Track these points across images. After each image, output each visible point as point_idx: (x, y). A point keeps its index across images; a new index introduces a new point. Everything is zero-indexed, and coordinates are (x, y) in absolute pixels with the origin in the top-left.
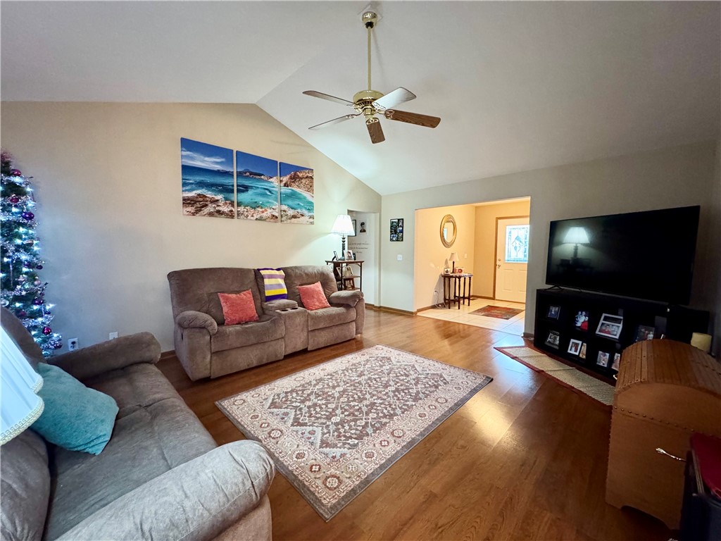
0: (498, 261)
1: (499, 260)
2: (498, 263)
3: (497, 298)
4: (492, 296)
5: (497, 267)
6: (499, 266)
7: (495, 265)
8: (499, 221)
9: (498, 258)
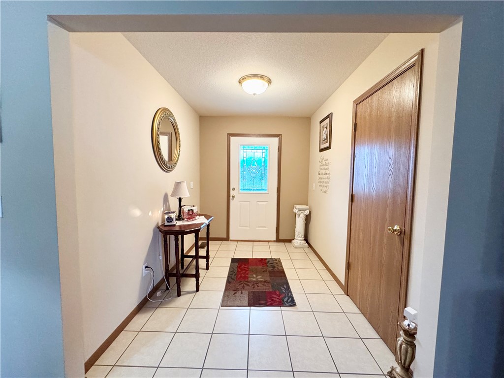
0: (231, 191)
1: (233, 190)
2: (232, 193)
3: (232, 238)
4: (225, 236)
5: (231, 198)
6: (233, 197)
7: (229, 196)
8: (233, 139)
9: (231, 187)
